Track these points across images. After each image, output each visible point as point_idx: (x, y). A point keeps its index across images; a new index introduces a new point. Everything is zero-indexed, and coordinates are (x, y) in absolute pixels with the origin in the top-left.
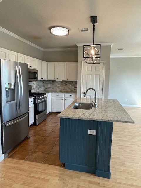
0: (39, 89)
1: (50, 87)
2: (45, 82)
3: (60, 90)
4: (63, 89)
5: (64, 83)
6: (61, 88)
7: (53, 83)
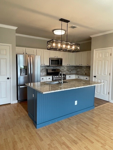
0: (70, 72)
1: (79, 71)
2: (77, 67)
3: (85, 74)
4: (88, 73)
5: (89, 68)
6: (86, 72)
7: (81, 68)
